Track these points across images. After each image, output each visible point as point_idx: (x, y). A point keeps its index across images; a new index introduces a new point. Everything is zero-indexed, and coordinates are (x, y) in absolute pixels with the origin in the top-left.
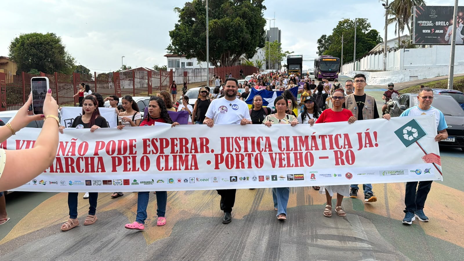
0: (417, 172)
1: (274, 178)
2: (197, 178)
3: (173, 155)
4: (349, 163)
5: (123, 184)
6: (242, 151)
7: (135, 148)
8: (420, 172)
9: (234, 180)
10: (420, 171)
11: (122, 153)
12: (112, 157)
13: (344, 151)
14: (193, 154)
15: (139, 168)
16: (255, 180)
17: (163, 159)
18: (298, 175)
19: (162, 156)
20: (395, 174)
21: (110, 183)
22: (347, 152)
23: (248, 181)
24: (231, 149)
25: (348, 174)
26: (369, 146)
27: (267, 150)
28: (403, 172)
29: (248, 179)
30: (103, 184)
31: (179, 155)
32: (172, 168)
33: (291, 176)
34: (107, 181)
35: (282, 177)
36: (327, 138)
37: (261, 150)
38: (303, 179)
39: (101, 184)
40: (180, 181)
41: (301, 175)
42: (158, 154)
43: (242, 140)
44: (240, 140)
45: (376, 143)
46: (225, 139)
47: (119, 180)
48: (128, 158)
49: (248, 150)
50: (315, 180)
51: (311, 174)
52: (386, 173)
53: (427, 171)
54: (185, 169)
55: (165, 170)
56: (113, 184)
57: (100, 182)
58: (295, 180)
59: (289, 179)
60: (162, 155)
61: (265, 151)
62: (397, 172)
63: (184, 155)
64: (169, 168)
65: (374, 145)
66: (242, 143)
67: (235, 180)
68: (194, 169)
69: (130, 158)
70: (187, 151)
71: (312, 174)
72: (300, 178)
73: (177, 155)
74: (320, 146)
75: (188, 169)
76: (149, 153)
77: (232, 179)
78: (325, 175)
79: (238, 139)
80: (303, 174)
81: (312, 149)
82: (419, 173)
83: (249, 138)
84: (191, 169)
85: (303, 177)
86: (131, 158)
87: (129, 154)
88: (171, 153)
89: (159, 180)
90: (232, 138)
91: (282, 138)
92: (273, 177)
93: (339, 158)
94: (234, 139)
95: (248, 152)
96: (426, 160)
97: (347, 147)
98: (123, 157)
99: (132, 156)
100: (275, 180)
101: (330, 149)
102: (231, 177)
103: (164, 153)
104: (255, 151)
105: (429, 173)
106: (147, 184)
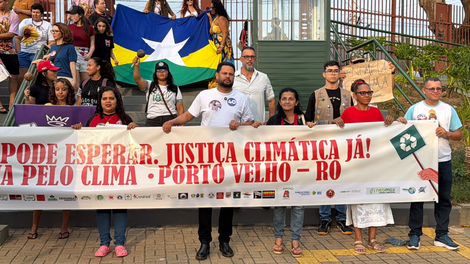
0: (410, 190)
1: (237, 196)
2: (135, 195)
3: (104, 167)
4: (332, 178)
5: (36, 199)
6: (196, 162)
7: (56, 155)
8: (414, 191)
9: (183, 197)
10: (414, 189)
11: (38, 161)
12: (24, 166)
13: (329, 162)
14: (131, 165)
15: (57, 182)
16: (211, 197)
17: (91, 170)
18: (268, 192)
19: (90, 167)
20: (385, 192)
21: (19, 198)
22: (332, 164)
23: (202, 198)
24: (181, 160)
25: (329, 191)
26: (359, 156)
27: (230, 160)
28: (394, 190)
29: (202, 196)
30: (10, 199)
31: (112, 167)
32: (102, 183)
33: (259, 193)
34: (15, 195)
35: (247, 193)
36: (309, 144)
37: (221, 160)
38: (274, 198)
39: (7, 198)
40: (112, 198)
41: (271, 192)
42: (85, 165)
43: (196, 147)
44: (193, 147)
45: (368, 153)
46: (173, 147)
47: (31, 195)
48: (45, 168)
49: (204, 160)
50: (288, 198)
51: (284, 191)
52: (373, 191)
53: (422, 190)
54: (119, 184)
55: (92, 185)
56: (23, 199)
57: (7, 197)
58: (263, 198)
59: (256, 197)
60: (89, 165)
61: (227, 161)
62: (387, 189)
63: (118, 166)
64: (98, 183)
65: (365, 155)
66: (195, 151)
67: (185, 197)
68: (132, 184)
69: (47, 169)
70: (123, 162)
71: (286, 191)
72: (270, 195)
73: (109, 167)
74: (300, 156)
75: (123, 184)
76: (73, 163)
77: (181, 196)
78: (302, 192)
79: (190, 146)
80: (274, 191)
81: (290, 159)
82: (412, 193)
83: (205, 144)
84: (127, 184)
85: (274, 195)
86: (49, 168)
87: (47, 163)
88: (102, 164)
89: (85, 197)
90: (183, 144)
91: (250, 145)
92: (235, 194)
93: (322, 171)
94: (184, 146)
95: (203, 162)
96: (422, 177)
97: (333, 157)
98: (39, 166)
99: (50, 166)
100: (237, 198)
101: (313, 159)
102: (180, 194)
103: (93, 163)
104: (213, 162)
105: (424, 192)
106: (68, 200)
